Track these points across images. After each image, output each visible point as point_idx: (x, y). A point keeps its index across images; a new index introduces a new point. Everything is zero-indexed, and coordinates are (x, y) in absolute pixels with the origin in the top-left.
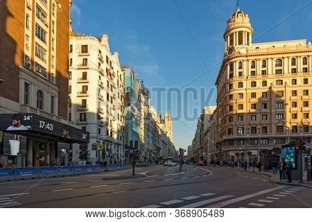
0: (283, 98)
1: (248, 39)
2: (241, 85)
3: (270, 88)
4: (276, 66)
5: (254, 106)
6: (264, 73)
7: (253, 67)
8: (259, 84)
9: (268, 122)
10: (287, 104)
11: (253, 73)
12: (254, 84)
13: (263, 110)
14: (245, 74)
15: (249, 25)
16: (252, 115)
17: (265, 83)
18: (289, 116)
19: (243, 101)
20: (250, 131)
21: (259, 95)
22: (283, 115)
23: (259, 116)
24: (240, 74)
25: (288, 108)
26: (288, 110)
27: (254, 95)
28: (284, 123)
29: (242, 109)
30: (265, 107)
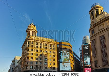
0: (47, 57)
1: (35, 34)
2: (32, 50)
3: (43, 53)
4: (45, 46)
5: (37, 59)
6: (41, 47)
7: (37, 44)
8: (39, 51)
9: (42, 65)
10: (48, 59)
11: (37, 47)
12: (37, 51)
13: (40, 61)
14: (34, 46)
16: (36, 62)
17: (41, 51)
18: (49, 64)
19: (33, 56)
20: (35, 68)
21: (39, 55)
22: (47, 63)
23: (38, 63)
24: (32, 46)
25: (48, 60)
26: (48, 61)
27: (37, 55)
28: (47, 66)
29: (32, 59)
30: (41, 60)
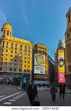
0: (21, 59)
1: (11, 35)
2: (7, 51)
3: (18, 55)
4: (20, 47)
5: (12, 60)
6: (16, 48)
7: (12, 45)
8: (14, 52)
9: (16, 67)
10: (23, 61)
11: (12, 48)
12: (12, 52)
13: (15, 62)
14: (9, 47)
15: (12, 30)
16: (11, 63)
17: (16, 52)
18: (23, 66)
19: (7, 57)
20: (9, 70)
21: (13, 56)
22: (21, 65)
23: (13, 64)
24: (7, 47)
26: (23, 64)
27: (12, 56)
28: (22, 68)
29: (7, 60)
30: (16, 61)
